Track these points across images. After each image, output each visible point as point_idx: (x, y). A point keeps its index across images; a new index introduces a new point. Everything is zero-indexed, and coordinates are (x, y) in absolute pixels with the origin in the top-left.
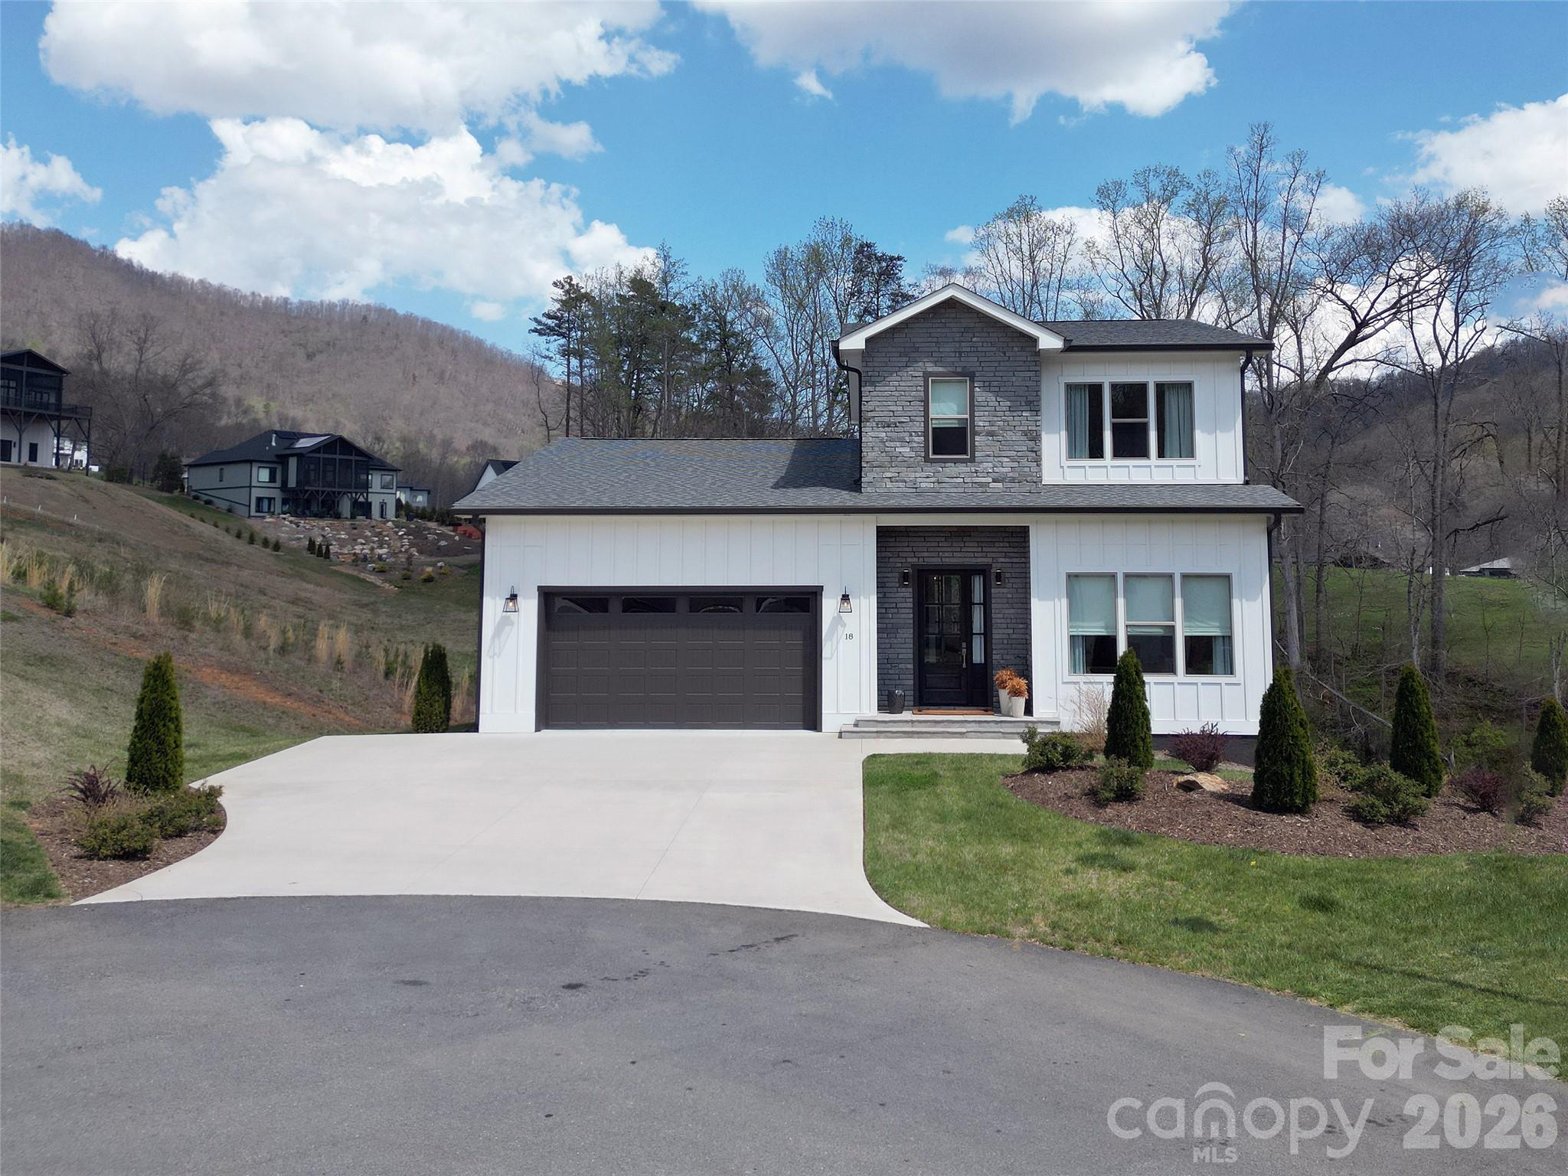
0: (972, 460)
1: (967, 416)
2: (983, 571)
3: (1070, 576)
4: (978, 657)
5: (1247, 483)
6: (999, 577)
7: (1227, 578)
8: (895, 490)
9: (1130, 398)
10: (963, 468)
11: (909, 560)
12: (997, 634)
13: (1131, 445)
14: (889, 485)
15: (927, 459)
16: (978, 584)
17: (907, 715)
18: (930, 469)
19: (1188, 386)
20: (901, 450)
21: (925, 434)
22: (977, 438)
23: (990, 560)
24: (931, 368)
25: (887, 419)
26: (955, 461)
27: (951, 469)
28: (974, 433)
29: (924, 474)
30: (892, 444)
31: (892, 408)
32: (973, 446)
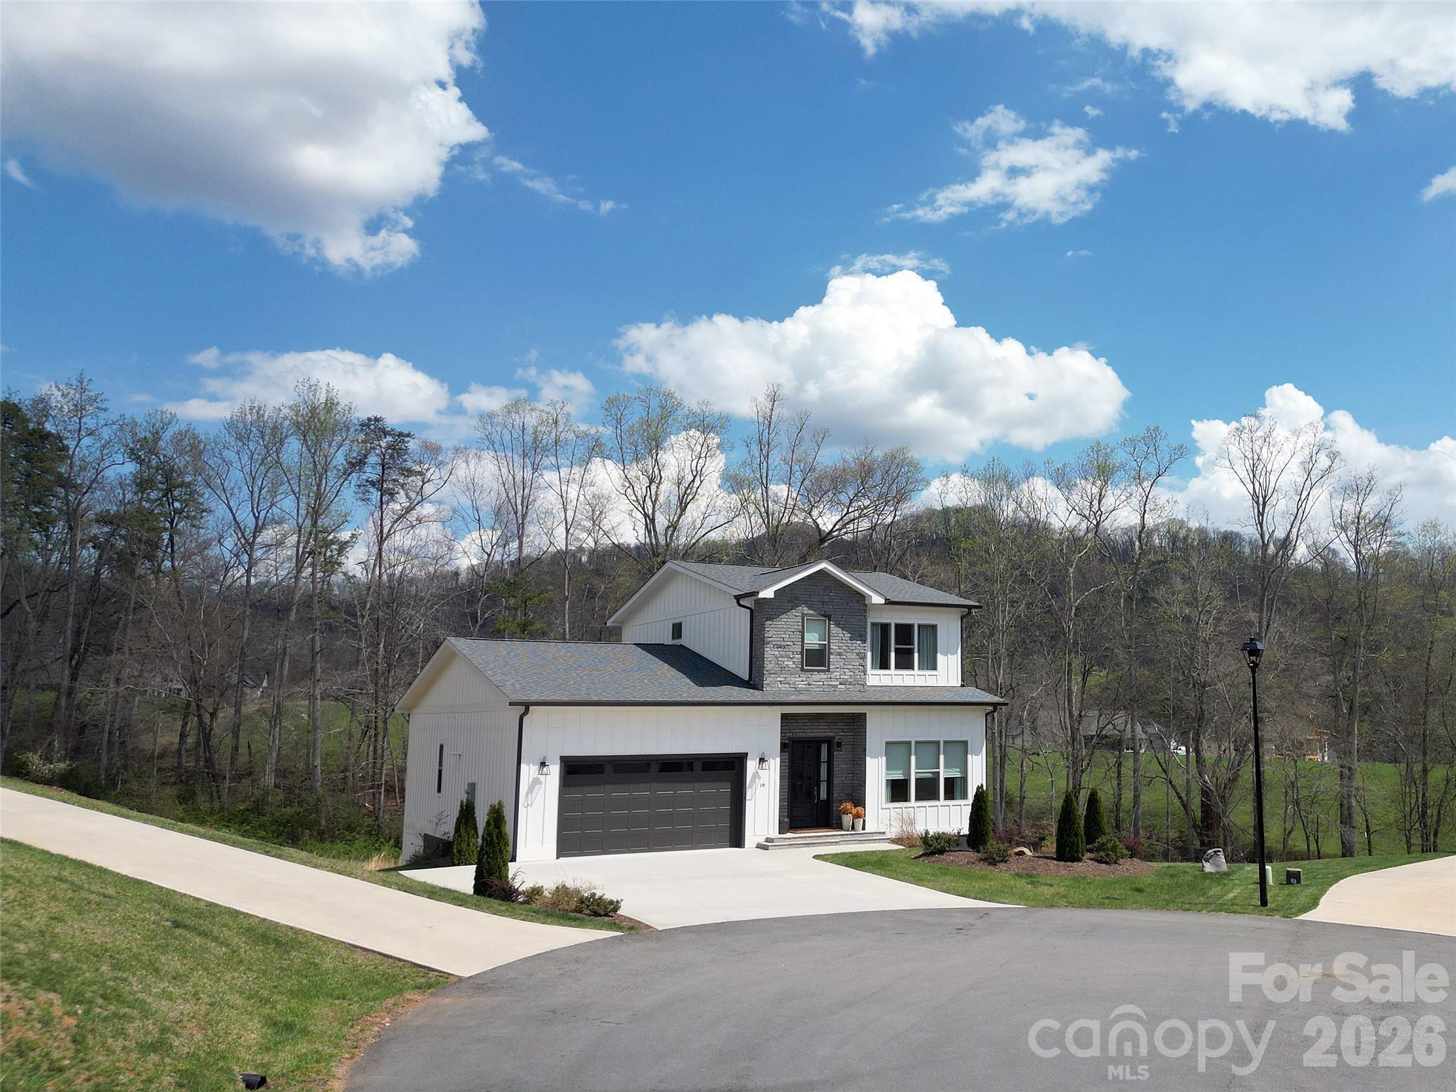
0: (828, 670)
1: (826, 643)
2: (829, 741)
3: (888, 743)
4: (823, 795)
5: (962, 686)
6: (839, 744)
7: (966, 743)
8: (783, 689)
9: (904, 632)
10: (823, 676)
11: (787, 734)
12: (836, 781)
13: (905, 662)
14: (780, 686)
15: (802, 669)
16: (824, 749)
17: (789, 835)
18: (804, 676)
19: (934, 627)
20: (788, 663)
21: (802, 653)
22: (831, 656)
23: (833, 734)
24: (806, 610)
25: (779, 643)
26: (819, 671)
27: (816, 676)
28: (830, 654)
29: (800, 679)
30: (782, 659)
31: (782, 636)
32: (829, 662)
